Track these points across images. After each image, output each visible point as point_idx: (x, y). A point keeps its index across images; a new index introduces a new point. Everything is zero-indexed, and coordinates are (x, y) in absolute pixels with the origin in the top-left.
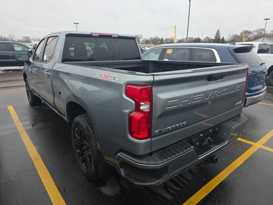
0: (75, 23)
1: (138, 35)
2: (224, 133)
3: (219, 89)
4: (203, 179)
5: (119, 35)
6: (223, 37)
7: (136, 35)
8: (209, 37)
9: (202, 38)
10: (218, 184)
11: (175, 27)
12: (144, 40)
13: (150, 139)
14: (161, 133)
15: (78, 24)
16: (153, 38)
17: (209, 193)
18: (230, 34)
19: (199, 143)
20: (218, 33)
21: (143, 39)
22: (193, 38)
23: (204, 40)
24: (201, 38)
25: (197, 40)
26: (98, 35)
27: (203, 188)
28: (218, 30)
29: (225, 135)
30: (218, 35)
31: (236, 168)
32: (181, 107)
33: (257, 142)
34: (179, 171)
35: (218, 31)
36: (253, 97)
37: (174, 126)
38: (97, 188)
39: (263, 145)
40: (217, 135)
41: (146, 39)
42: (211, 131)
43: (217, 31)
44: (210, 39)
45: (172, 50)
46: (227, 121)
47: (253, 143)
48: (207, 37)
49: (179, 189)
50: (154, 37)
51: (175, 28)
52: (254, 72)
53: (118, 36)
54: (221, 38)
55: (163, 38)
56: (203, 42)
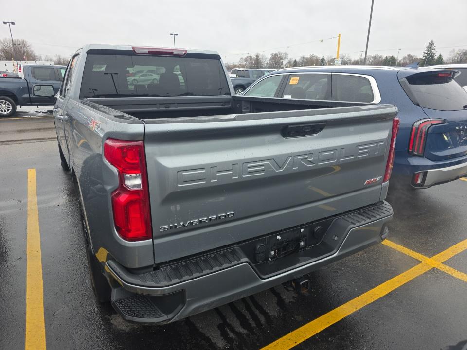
0: (172, 34)
1: (279, 53)
2: (334, 236)
3: (312, 154)
4: (298, 317)
5: (187, 51)
6: (440, 55)
7: (277, 53)
8: (412, 54)
9: (399, 58)
10: (322, 329)
11: (339, 37)
12: (290, 62)
13: (151, 240)
14: (173, 231)
15: (177, 35)
16: (307, 59)
17: (298, 343)
18: (454, 50)
19: (275, 253)
20: (430, 48)
21: (289, 59)
22: (381, 57)
23: (402, 61)
24: (396, 57)
25: (389, 61)
26: (147, 51)
27: (289, 335)
28: (432, 41)
29: (336, 240)
30: (431, 52)
31: (369, 303)
32: (214, 185)
33: (434, 257)
34: (214, 301)
35: (431, 44)
36: (442, 169)
37: (204, 219)
38: (107, 316)
39: (443, 263)
40: (322, 240)
41: (294, 60)
42: (302, 230)
43: (428, 45)
44: (413, 58)
45: (298, 78)
46: (344, 213)
47: (424, 257)
48: (409, 56)
49: (245, 331)
50: (309, 57)
51: (339, 39)
52: (444, 121)
53: (184, 52)
54: (436, 58)
55: (325, 58)
56: (400, 65)
